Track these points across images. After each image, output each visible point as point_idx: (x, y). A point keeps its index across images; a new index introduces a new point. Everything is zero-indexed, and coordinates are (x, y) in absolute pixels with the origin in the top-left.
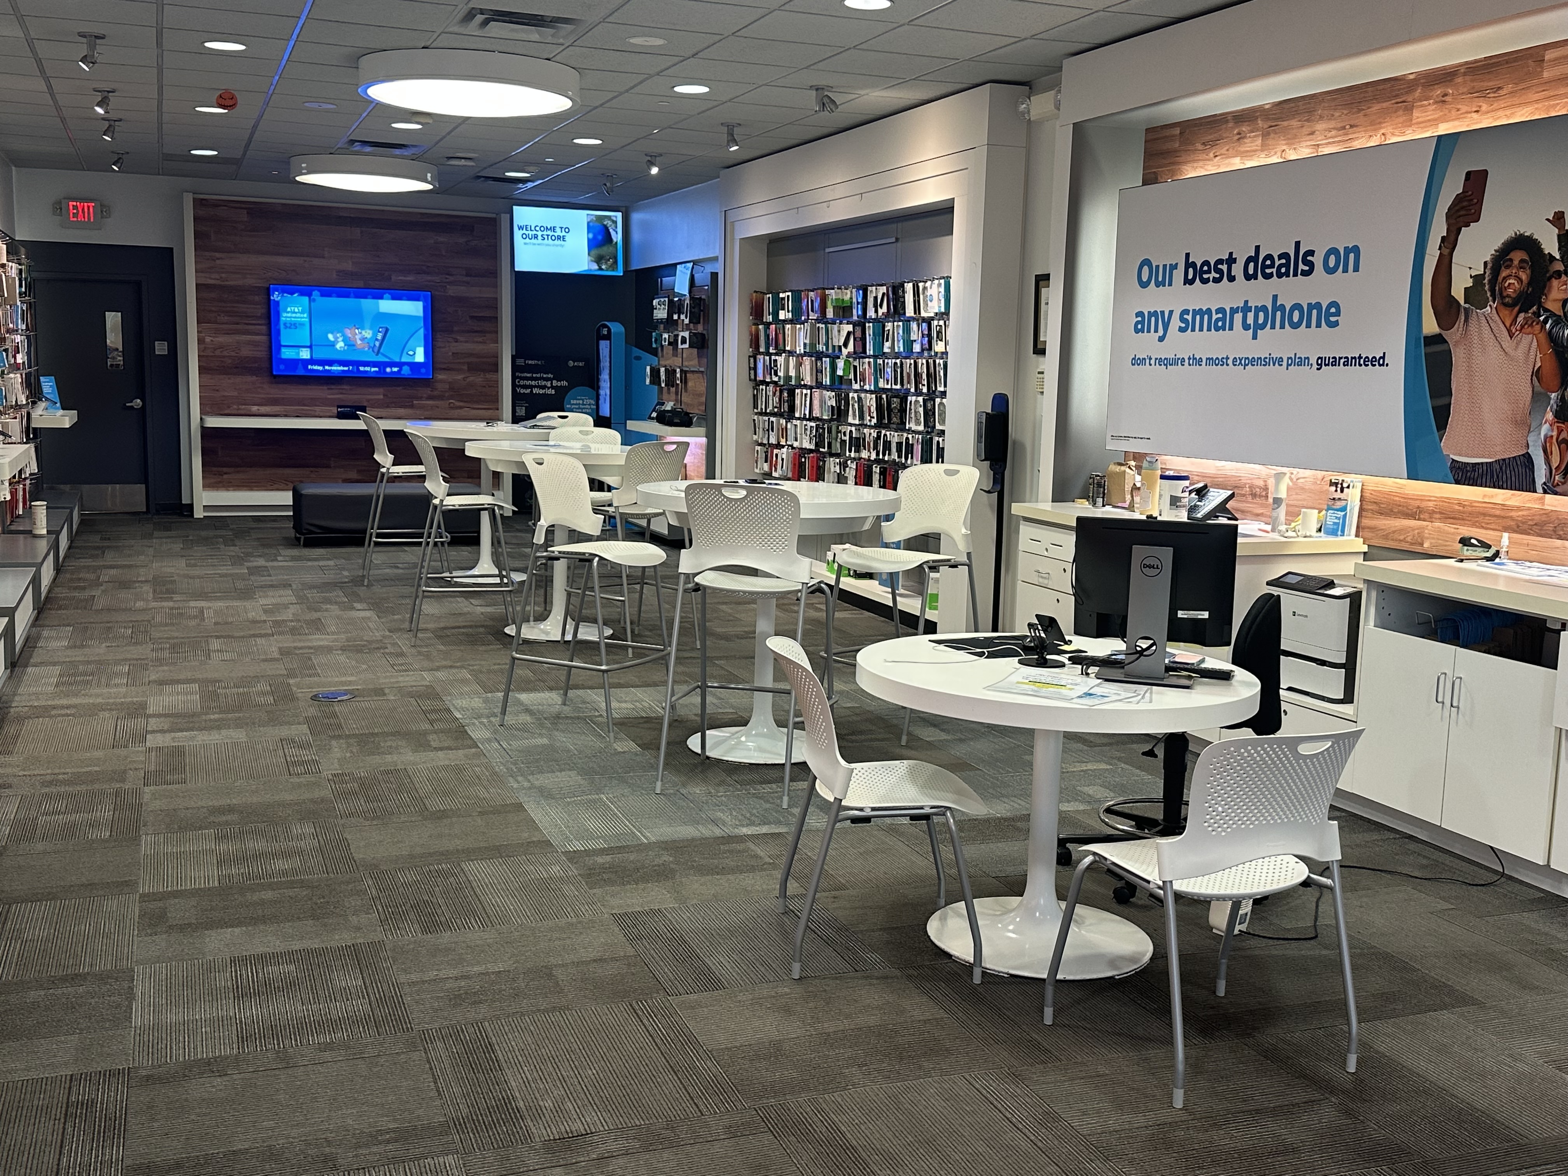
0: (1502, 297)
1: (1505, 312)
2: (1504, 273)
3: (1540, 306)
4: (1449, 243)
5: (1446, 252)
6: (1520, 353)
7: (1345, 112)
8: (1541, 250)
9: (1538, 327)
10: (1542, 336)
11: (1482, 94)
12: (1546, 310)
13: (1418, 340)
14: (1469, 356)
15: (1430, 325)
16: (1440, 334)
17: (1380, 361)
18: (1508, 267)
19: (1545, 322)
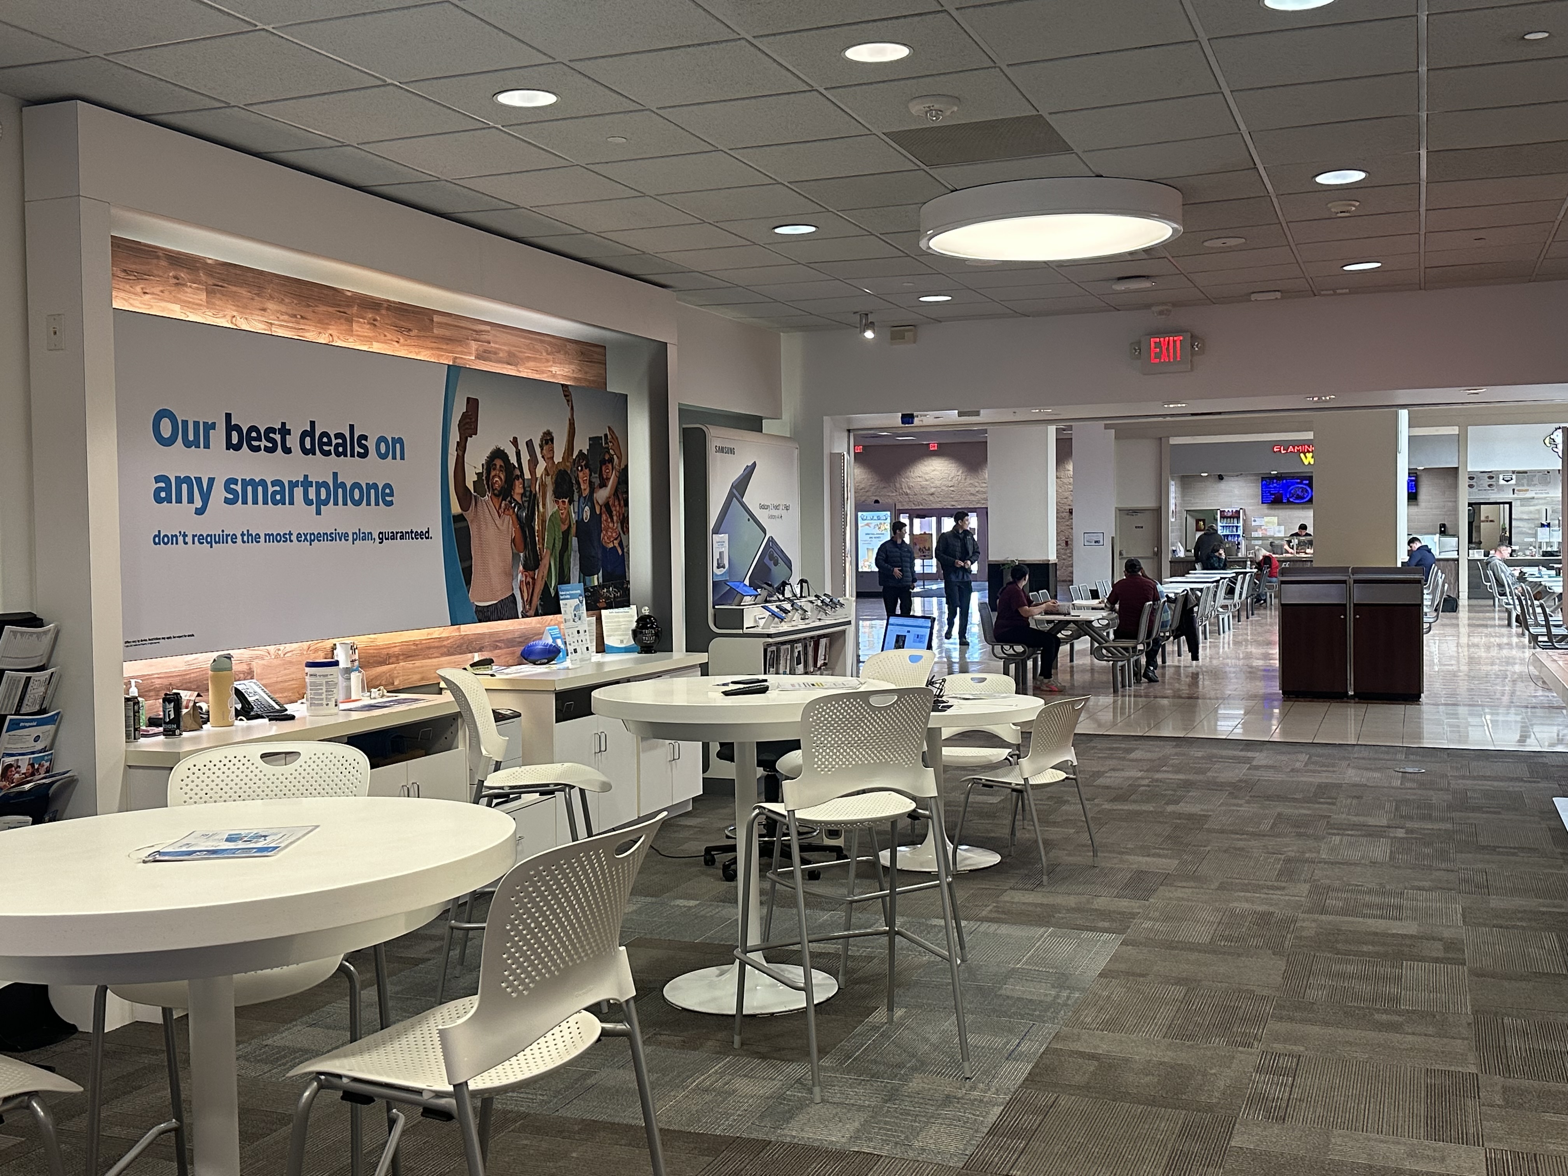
0: (493, 490)
1: (495, 500)
2: (493, 473)
3: (512, 497)
4: (462, 447)
5: (460, 453)
6: (504, 528)
7: (295, 302)
8: (509, 461)
9: (511, 511)
10: (514, 516)
11: (400, 329)
12: (515, 500)
13: (449, 517)
14: (479, 528)
15: (456, 508)
16: (462, 515)
17: (425, 535)
18: (494, 469)
19: (515, 507)
